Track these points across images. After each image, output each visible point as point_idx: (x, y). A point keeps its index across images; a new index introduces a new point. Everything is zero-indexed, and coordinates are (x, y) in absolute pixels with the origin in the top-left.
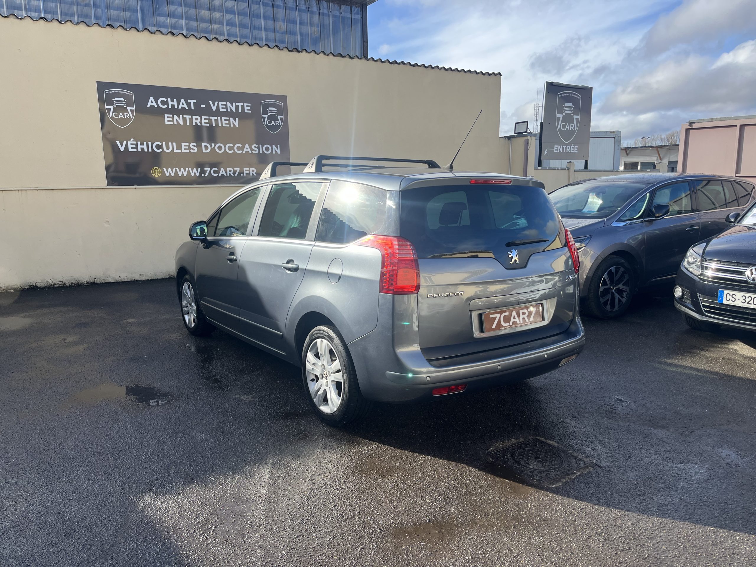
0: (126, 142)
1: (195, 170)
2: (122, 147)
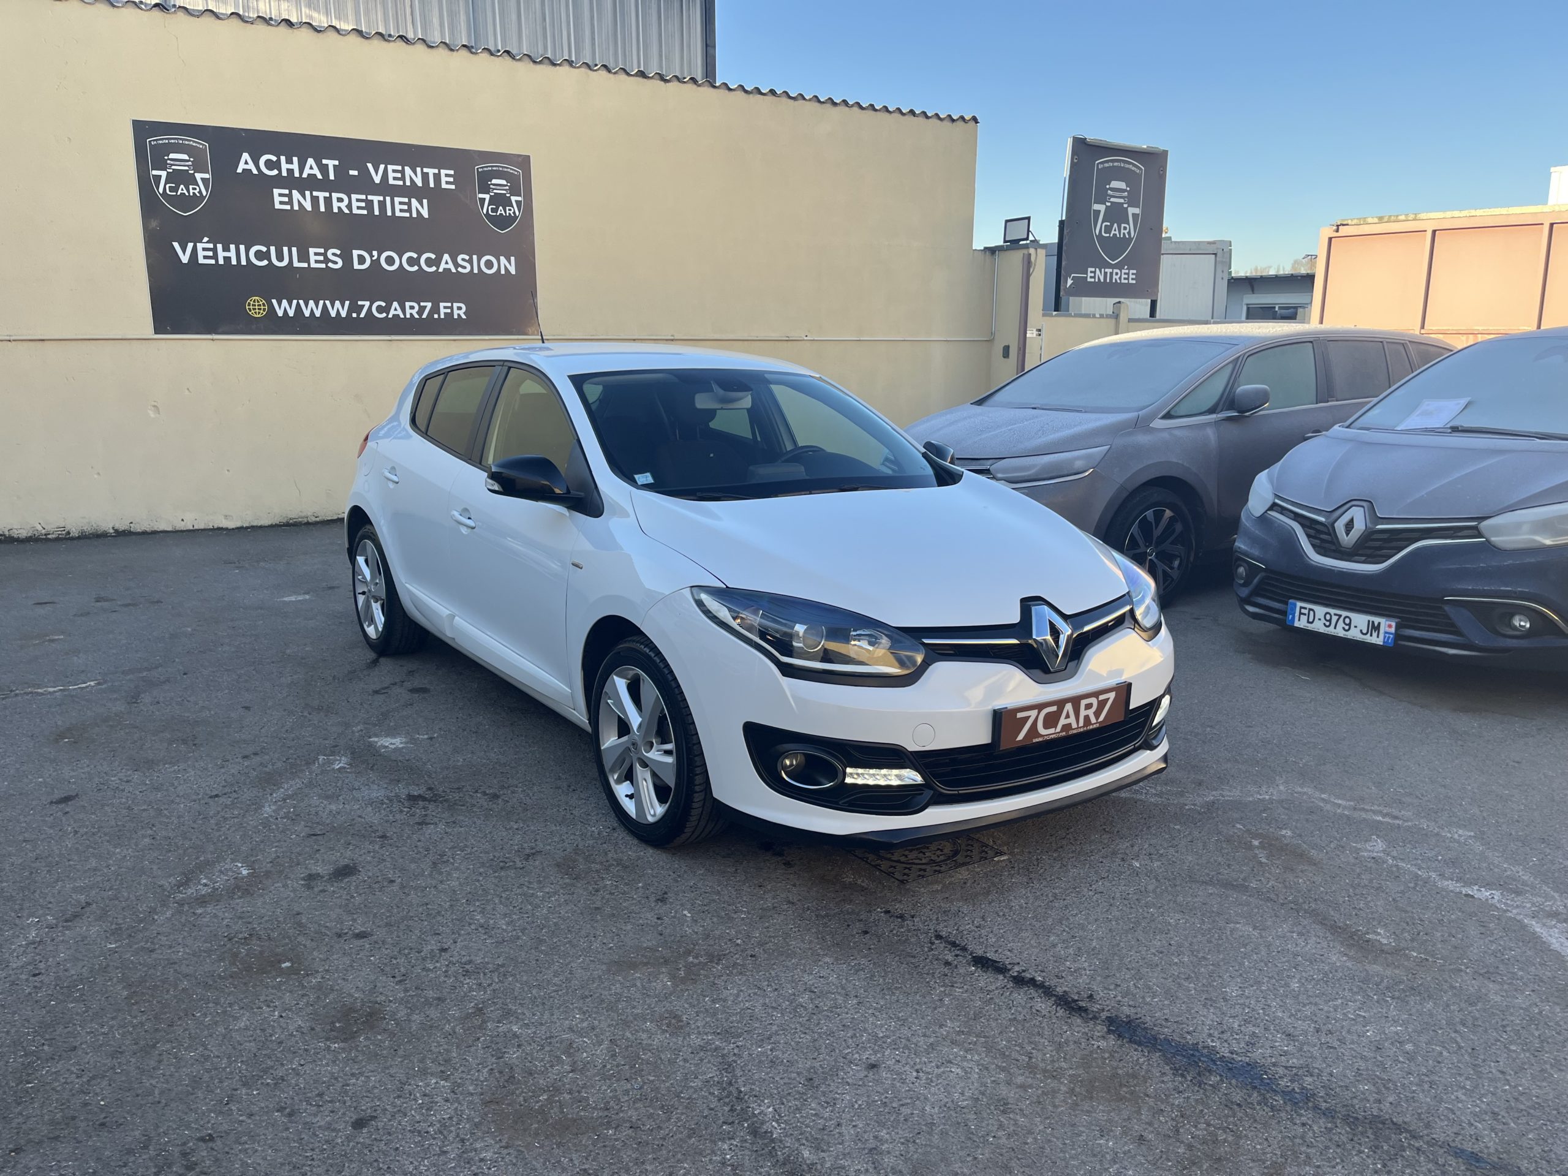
0: (193, 243)
1: (338, 303)
2: (184, 253)
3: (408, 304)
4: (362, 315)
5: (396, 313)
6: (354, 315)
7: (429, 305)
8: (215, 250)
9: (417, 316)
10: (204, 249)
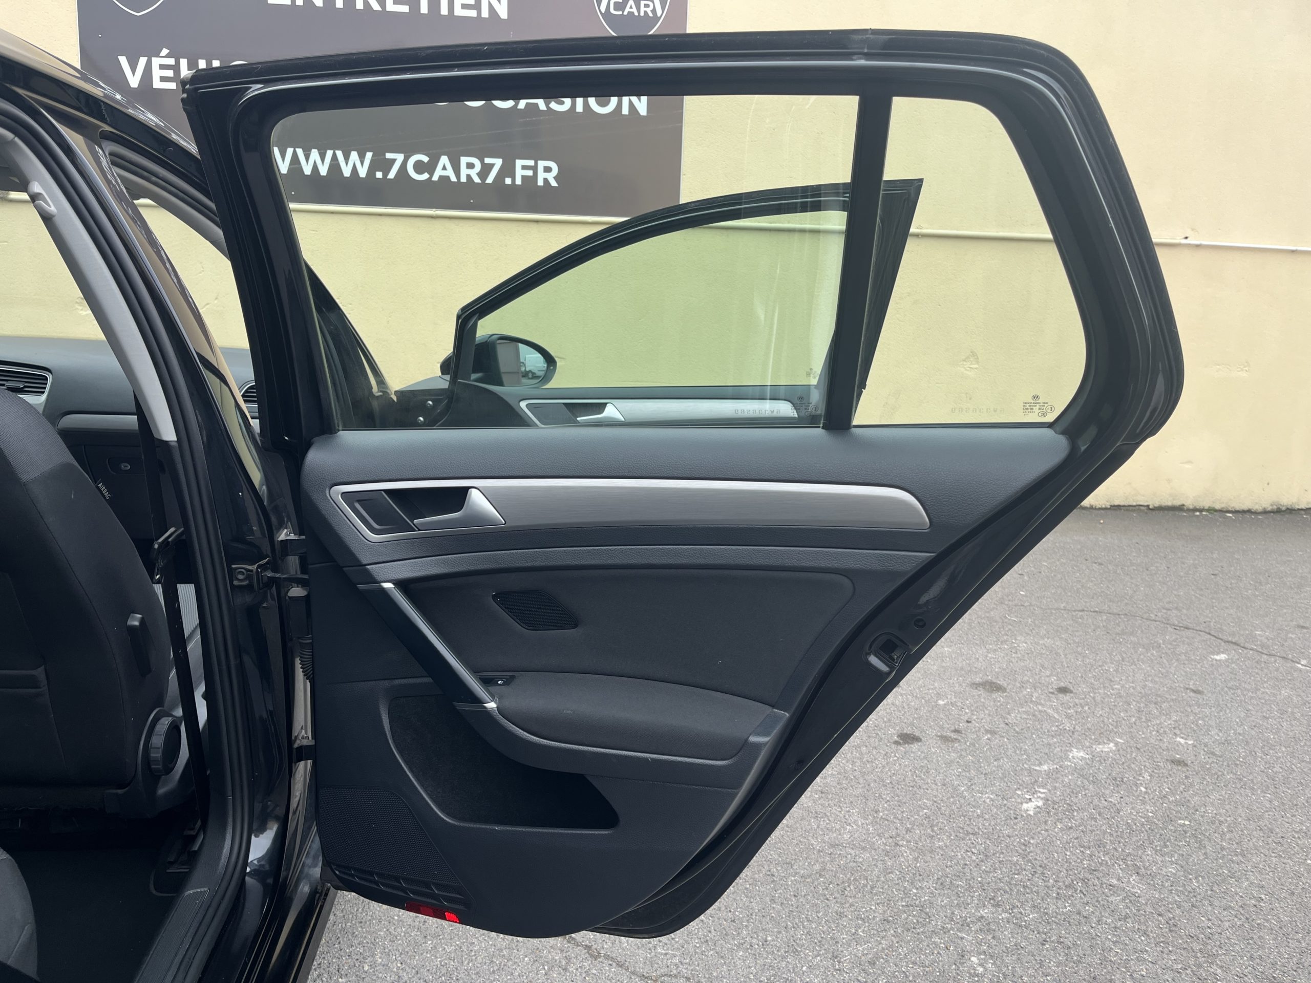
0: (146, 58)
1: (354, 155)
2: (134, 72)
3: (464, 160)
4: (392, 175)
5: (444, 173)
6: (379, 175)
7: (498, 163)
8: (176, 68)
9: (477, 180)
10: (162, 67)
